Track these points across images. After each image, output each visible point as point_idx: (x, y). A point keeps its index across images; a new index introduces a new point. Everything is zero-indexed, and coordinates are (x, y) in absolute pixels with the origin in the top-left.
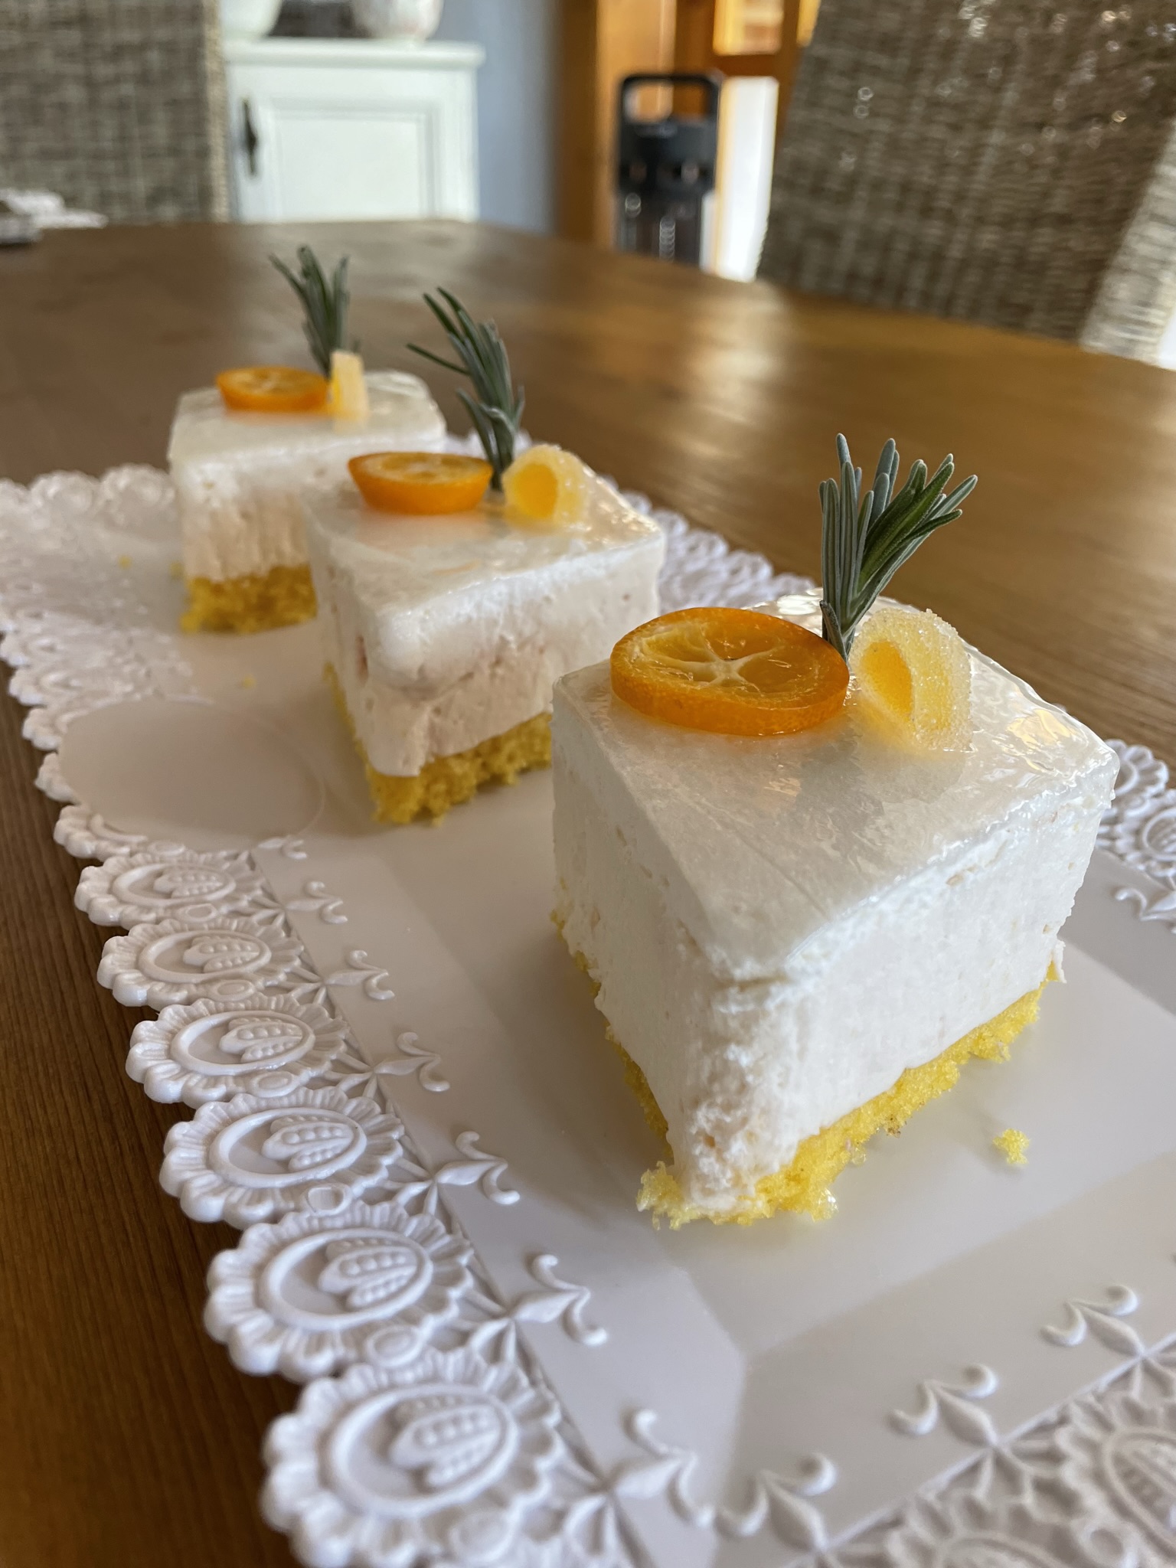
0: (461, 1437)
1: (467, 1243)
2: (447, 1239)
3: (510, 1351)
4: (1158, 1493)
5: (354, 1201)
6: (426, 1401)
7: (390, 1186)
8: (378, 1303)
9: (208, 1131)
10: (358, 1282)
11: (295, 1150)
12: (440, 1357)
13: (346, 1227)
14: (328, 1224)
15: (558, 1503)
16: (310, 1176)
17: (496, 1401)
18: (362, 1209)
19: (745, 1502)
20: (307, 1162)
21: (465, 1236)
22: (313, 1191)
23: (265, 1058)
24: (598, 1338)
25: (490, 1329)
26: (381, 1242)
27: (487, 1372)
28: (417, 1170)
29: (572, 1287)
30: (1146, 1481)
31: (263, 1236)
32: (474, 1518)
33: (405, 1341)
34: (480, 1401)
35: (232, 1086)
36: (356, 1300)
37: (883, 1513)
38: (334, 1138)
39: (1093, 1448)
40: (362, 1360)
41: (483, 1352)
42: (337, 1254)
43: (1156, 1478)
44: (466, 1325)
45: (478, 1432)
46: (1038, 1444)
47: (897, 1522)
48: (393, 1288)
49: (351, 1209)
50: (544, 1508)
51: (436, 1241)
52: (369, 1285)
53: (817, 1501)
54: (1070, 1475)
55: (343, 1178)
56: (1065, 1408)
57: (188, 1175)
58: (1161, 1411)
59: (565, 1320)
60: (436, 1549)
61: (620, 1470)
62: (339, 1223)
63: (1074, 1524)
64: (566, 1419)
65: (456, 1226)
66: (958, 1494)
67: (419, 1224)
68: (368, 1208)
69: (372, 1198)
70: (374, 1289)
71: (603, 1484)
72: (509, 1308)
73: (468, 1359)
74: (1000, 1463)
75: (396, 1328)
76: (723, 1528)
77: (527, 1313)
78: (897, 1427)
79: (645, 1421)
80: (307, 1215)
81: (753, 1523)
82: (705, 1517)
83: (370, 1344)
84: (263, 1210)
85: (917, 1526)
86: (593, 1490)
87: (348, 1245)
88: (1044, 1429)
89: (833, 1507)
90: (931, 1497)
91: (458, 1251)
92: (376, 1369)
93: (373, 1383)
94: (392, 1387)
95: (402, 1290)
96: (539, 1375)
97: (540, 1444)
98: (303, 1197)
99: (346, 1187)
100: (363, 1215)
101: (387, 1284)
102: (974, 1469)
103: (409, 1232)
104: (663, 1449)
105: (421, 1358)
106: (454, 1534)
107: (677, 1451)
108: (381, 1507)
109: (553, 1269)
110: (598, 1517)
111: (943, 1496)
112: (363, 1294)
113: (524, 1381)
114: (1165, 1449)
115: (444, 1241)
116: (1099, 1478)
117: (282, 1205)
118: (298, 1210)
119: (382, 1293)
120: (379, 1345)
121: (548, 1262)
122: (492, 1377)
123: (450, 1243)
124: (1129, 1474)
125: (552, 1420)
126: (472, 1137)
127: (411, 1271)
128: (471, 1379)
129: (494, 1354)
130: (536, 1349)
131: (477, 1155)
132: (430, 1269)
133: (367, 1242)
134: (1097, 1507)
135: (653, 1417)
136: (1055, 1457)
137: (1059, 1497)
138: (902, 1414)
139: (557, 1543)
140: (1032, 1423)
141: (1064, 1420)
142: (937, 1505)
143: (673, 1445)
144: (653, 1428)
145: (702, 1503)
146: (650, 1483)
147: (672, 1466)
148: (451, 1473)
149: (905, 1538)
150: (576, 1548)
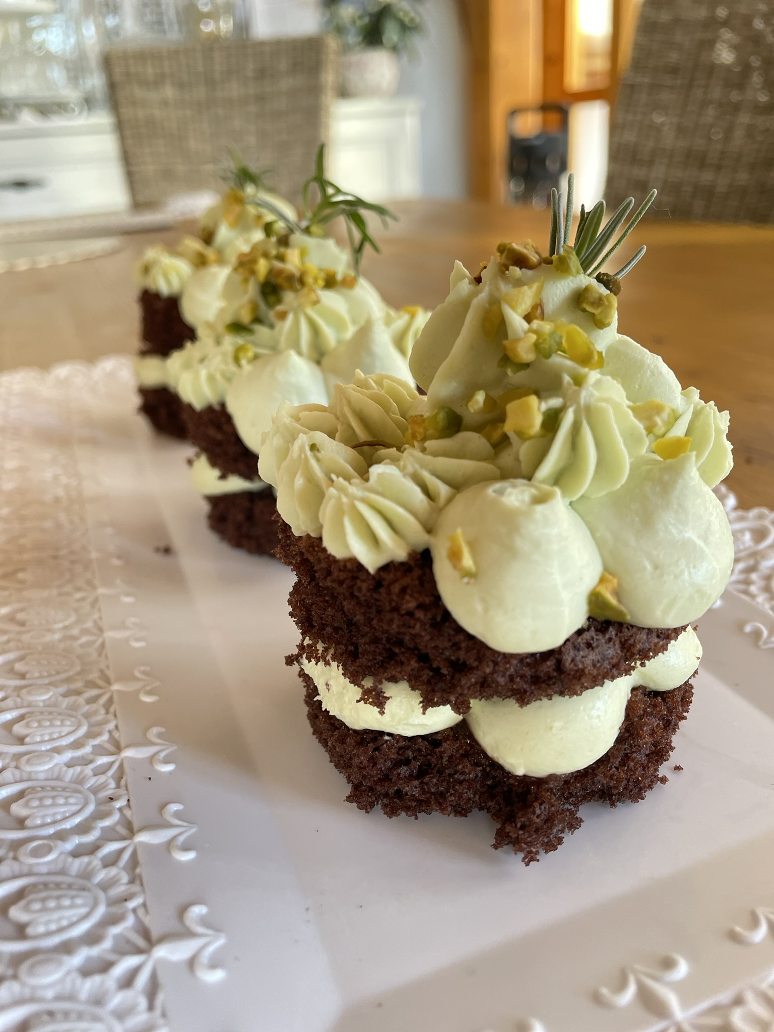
5: (62, 854)
7: (96, 843)
8: (49, 934)
10: (36, 916)
14: (34, 869)
18: (66, 861)
21: (142, 885)
23: (42, 742)
24: (216, 976)
25: (131, 962)
27: (114, 996)
28: (124, 832)
29: (210, 932)
33: (54, 967)
34: (98, 1019)
35: (8, 761)
36: (31, 930)
38: (66, 804)
40: (14, 978)
41: (118, 980)
42: (30, 894)
44: (111, 957)
49: (57, 859)
51: (116, 888)
52: (44, 920)
55: (61, 836)
59: (195, 959)
62: (44, 869)
68: (71, 860)
70: (47, 923)
73: (103, 985)
75: (50, 956)
80: (20, 862)
92: (24, 986)
93: (18, 995)
96: (157, 1003)
101: (60, 919)
103: (96, 880)
105: (62, 980)
109: (199, 917)
119: (53, 927)
126: (174, 807)
127: (83, 911)
128: (98, 1001)
129: (128, 981)
130: (162, 978)
131: (177, 822)
132: (101, 910)
133: (58, 886)
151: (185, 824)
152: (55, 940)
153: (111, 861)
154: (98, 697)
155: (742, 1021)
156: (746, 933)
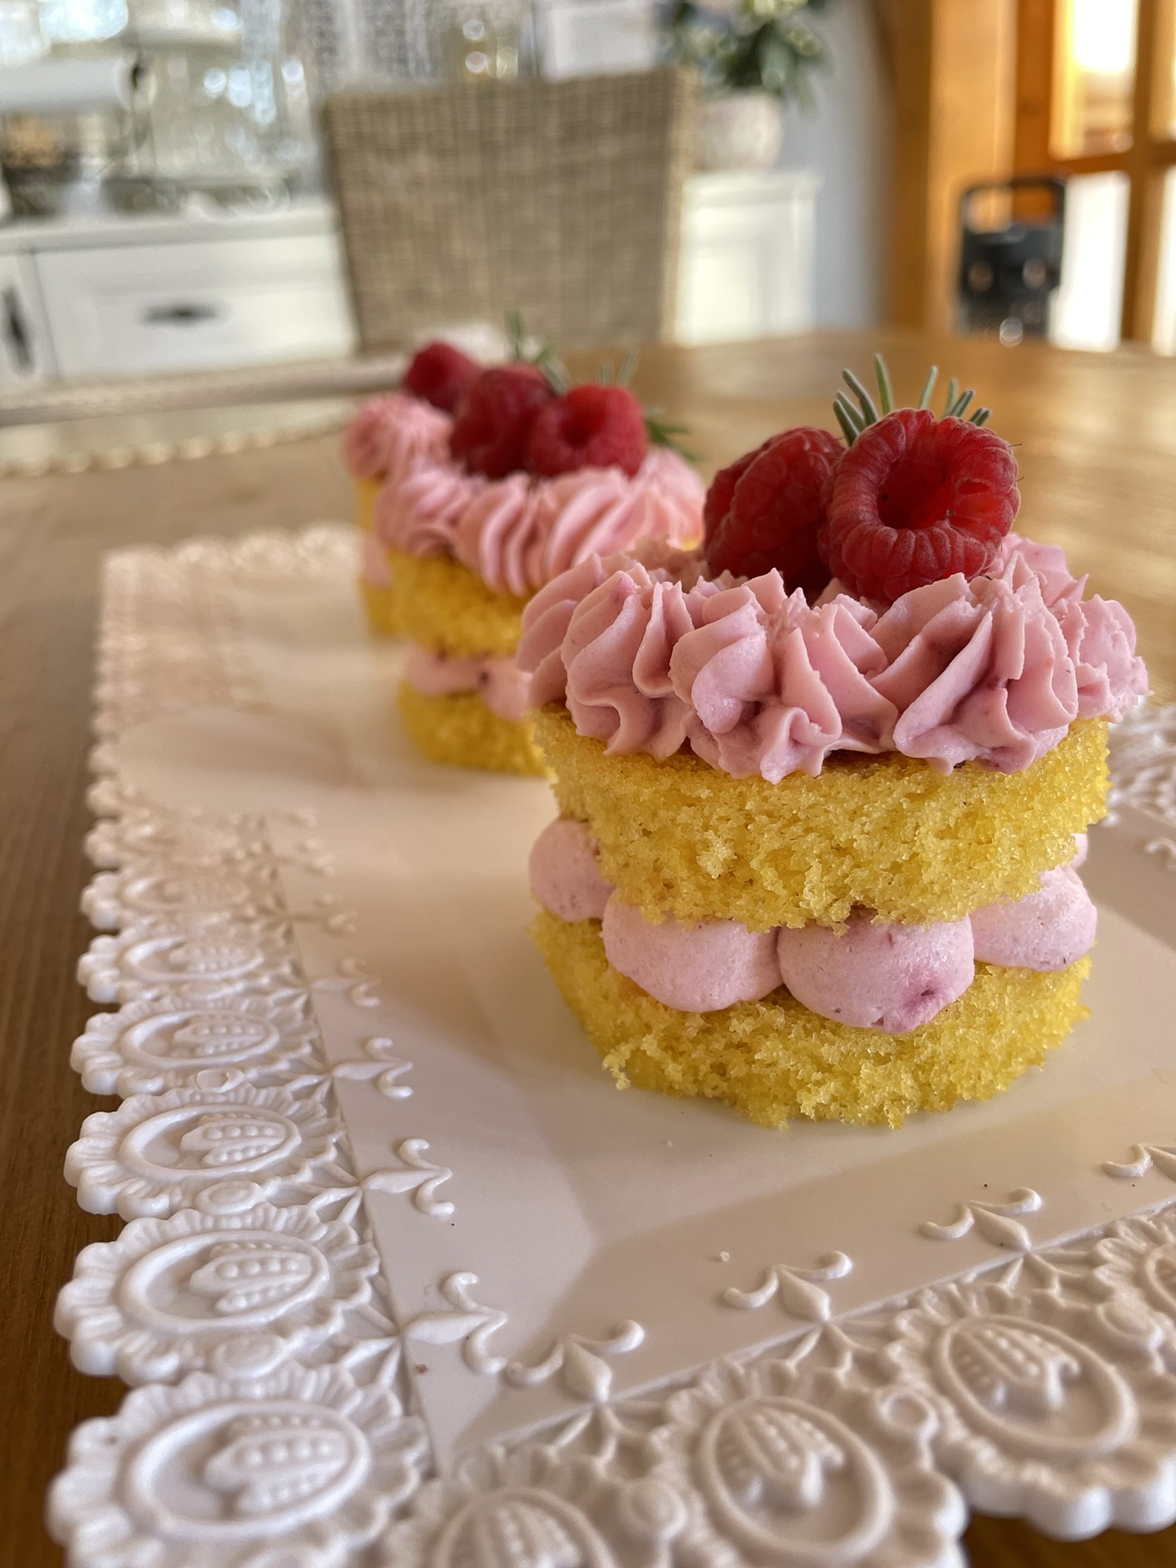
0: (265, 1274)
1: (342, 1125)
2: (325, 1121)
4: (987, 1369)
5: (241, 1085)
6: (243, 1243)
8: (234, 1164)
9: (127, 1022)
10: (218, 1144)
11: (203, 1040)
12: (274, 1210)
15: (344, 1341)
16: (209, 1061)
18: (248, 1092)
19: (540, 1358)
20: (211, 1050)
21: (343, 1120)
22: (204, 1073)
23: (208, 971)
25: (333, 1196)
26: (255, 1117)
27: (318, 1227)
28: (318, 1065)
29: (435, 1167)
30: (978, 1360)
31: (143, 1105)
32: (245, 1342)
34: (298, 1250)
35: (165, 988)
37: (683, 1375)
38: (243, 1034)
39: (935, 1332)
41: (318, 1212)
42: (204, 1124)
43: (991, 1357)
45: (284, 1271)
46: (877, 1324)
47: (692, 1383)
49: (236, 1090)
50: (328, 1342)
51: (312, 1121)
52: (228, 1149)
53: (614, 1361)
54: (895, 1352)
55: (238, 1066)
56: (920, 1292)
57: (92, 1053)
58: (1028, 1301)
60: (200, 1362)
61: (415, 1319)
63: (878, 1392)
64: (382, 1272)
65: (337, 1111)
66: (768, 1362)
68: (254, 1091)
69: (262, 1083)
70: (231, 1153)
72: (361, 1179)
73: (302, 1216)
74: (826, 1336)
76: (507, 1378)
77: (376, 1183)
78: (725, 1301)
79: (462, 1282)
80: (190, 1091)
81: (541, 1375)
82: (495, 1366)
84: (152, 1085)
85: (712, 1389)
86: (388, 1335)
88: (890, 1310)
89: (630, 1369)
90: (738, 1367)
94: (216, 1229)
95: (260, 1157)
96: (369, 1234)
97: (347, 1290)
98: (192, 1077)
99: (240, 1073)
101: (245, 1150)
102: (798, 1341)
103: (288, 1112)
104: (472, 1305)
105: (253, 1210)
106: (221, 1351)
107: (486, 1309)
108: (163, 1323)
109: (421, 1152)
110: (382, 1358)
111: (750, 1366)
112: (219, 1155)
113: (354, 1237)
114: (1016, 1334)
116: (928, 1358)
118: (184, 1086)
119: (238, 1157)
120: (214, 1196)
121: (415, 1146)
122: (321, 1233)
123: (327, 1124)
124: (962, 1351)
125: (368, 1272)
127: (273, 1143)
128: (299, 1231)
131: (385, 1057)
132: (296, 1143)
133: (240, 1115)
134: (914, 1381)
135: (474, 1280)
136: (889, 1335)
137: (876, 1371)
138: (735, 1291)
139: (326, 1372)
140: (877, 1305)
141: (913, 1304)
142: (741, 1371)
143: (485, 1305)
144: (470, 1288)
145: (493, 1354)
146: (444, 1332)
147: (474, 1322)
148: (242, 1303)
149: (693, 1398)
150: (348, 1379)
151: (396, 1060)
152: (243, 1169)
153: (304, 1095)
155: (1111, 1251)
156: (1121, 1166)
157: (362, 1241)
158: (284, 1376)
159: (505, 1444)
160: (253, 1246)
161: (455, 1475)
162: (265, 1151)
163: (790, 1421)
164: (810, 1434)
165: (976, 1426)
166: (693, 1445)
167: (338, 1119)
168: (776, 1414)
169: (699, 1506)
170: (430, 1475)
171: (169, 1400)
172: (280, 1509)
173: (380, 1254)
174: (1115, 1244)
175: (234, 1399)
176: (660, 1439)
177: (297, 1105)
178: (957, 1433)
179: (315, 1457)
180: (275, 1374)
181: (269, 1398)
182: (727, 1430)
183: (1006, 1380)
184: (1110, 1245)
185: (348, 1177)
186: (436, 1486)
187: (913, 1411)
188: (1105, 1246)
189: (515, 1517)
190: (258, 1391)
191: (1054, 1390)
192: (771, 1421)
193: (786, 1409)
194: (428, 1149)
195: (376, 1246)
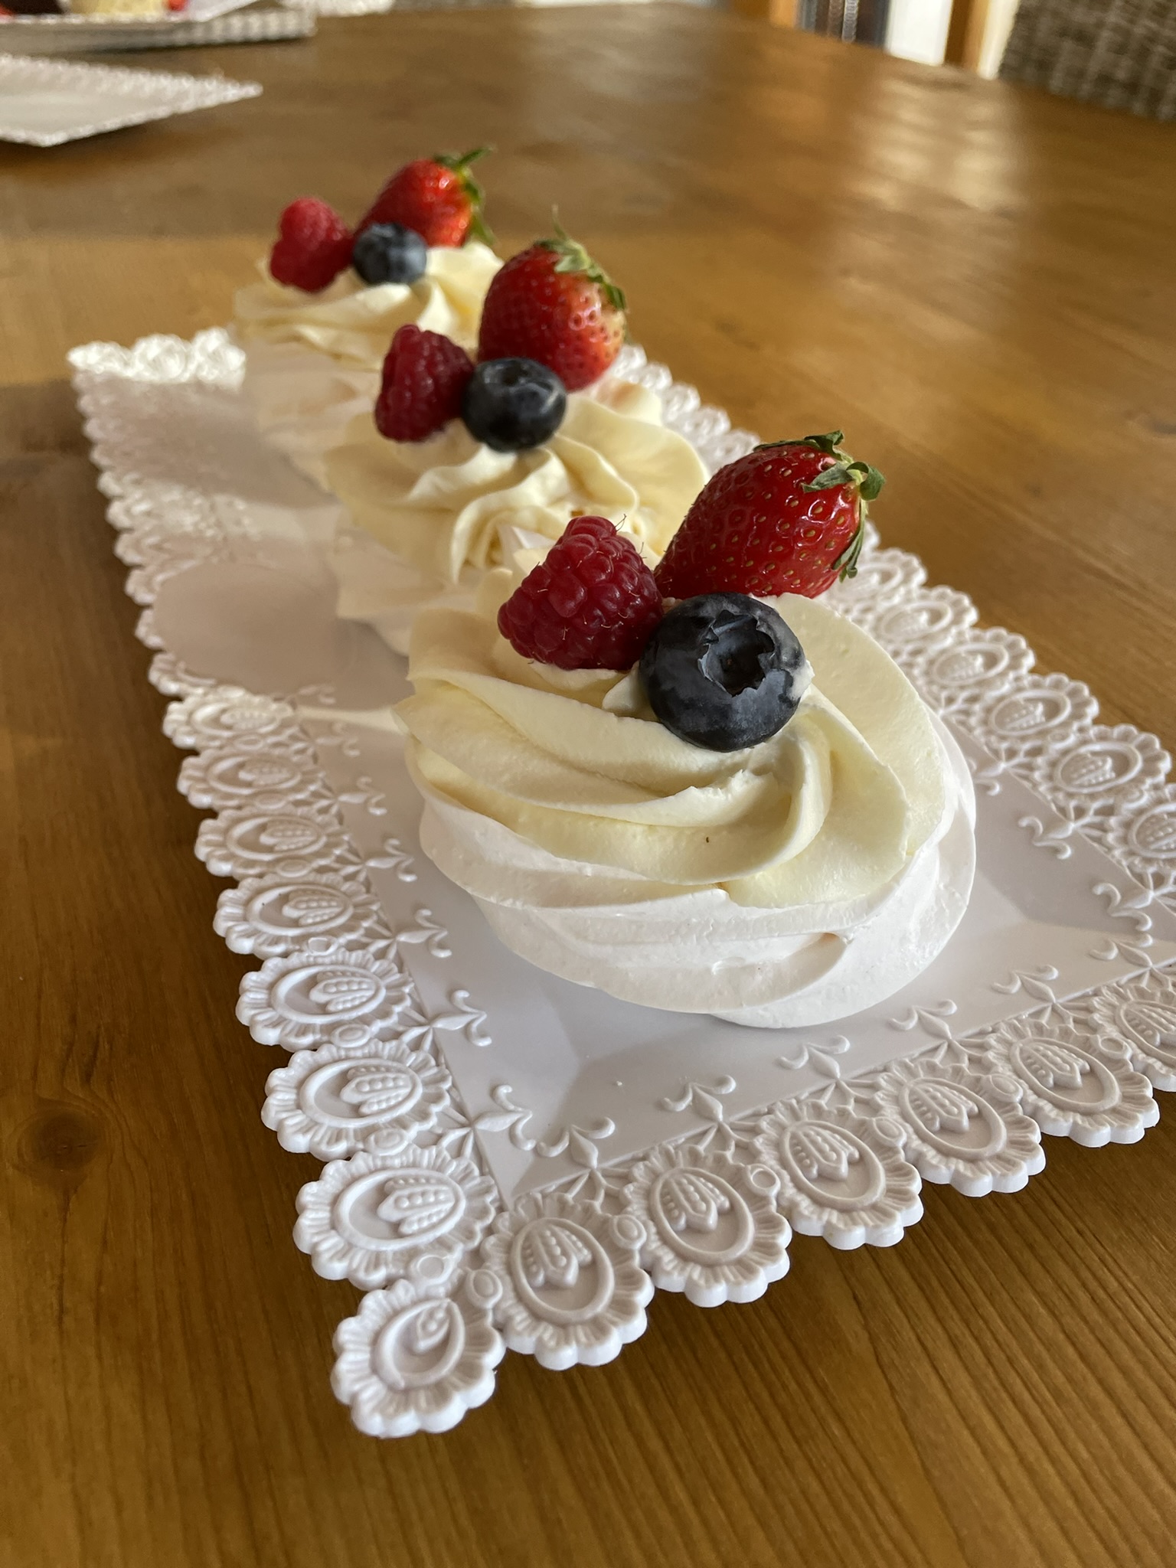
0: (386, 1089)
1: (411, 979)
2: (398, 976)
3: (427, 1044)
4: (809, 1155)
5: (339, 948)
6: (367, 1068)
7: (365, 940)
8: (346, 1010)
9: (246, 896)
10: (334, 997)
11: (301, 913)
12: (380, 1044)
13: (332, 964)
14: (320, 960)
15: (439, 1131)
16: (313, 929)
17: (412, 1073)
18: (343, 953)
19: (555, 1141)
20: (310, 921)
22: (312, 939)
24: (485, 1043)
25: (416, 1032)
26: (353, 974)
27: (409, 1055)
28: (385, 932)
29: (475, 1011)
30: (804, 1149)
31: (276, 965)
32: (385, 1132)
33: (360, 1033)
34: (402, 1071)
35: (264, 868)
36: (331, 1008)
37: (639, 1153)
38: (330, 906)
39: (781, 1128)
40: (330, 1042)
41: (409, 1044)
42: (322, 981)
43: (812, 1148)
44: (401, 1029)
45: (397, 1087)
46: (749, 1123)
47: (644, 1158)
48: (357, 1002)
49: (336, 953)
50: (430, 1131)
51: (390, 977)
52: (342, 999)
53: (599, 1143)
54: (759, 1142)
55: (334, 933)
56: (774, 1104)
58: (835, 1112)
59: (466, 1030)
60: (360, 1146)
61: (480, 1116)
62: (327, 960)
63: (749, 1167)
64: (454, 1085)
65: (406, 969)
66: (687, 1146)
67: (380, 966)
68: (347, 953)
69: (351, 947)
70: (344, 1002)
71: (470, 1123)
72: (430, 1020)
73: (399, 1047)
74: (720, 1130)
75: (354, 1026)
76: (536, 1151)
77: (442, 1024)
78: (661, 1106)
79: (504, 1092)
80: (306, 954)
81: (557, 1151)
82: (529, 1146)
83: (338, 1032)
84: (280, 949)
85: (657, 1162)
86: (463, 1126)
87: (330, 974)
88: (757, 1115)
89: (607, 1149)
90: (671, 1148)
91: (405, 983)
92: (339, 1048)
93: (336, 1055)
94: (347, 1058)
95: (362, 1004)
96: (442, 1060)
97: (435, 1098)
98: (305, 943)
99: (335, 939)
100: (344, 957)
101: (353, 999)
102: (704, 1133)
103: (373, 969)
104: (511, 1106)
105: (367, 1044)
106: (372, 1138)
107: (520, 1109)
108: (330, 1122)
109: (465, 999)
110: (464, 1138)
111: (678, 1148)
112: (337, 1003)
113: (433, 1062)
114: (826, 1133)
115: (396, 977)
116: (778, 1145)
117: (291, 947)
118: (301, 951)
119: (349, 1005)
120: (341, 1034)
121: (462, 995)
122: (412, 1059)
123: (400, 978)
124: (796, 1142)
125: (447, 1085)
126: (426, 913)
127: (369, 993)
128: (398, 1058)
129: (416, 1046)
130: (443, 1045)
131: (427, 924)
132: (383, 993)
133: (344, 974)
134: (769, 1160)
135: (510, 1090)
136: (755, 1131)
137: (748, 1152)
138: (667, 1100)
139: (434, 1150)
140: (749, 1112)
141: (770, 1112)
142: (673, 1151)
143: (520, 1106)
144: (508, 1095)
145: (528, 1138)
146: (498, 1125)
147: (515, 1117)
148: (375, 1108)
149: (646, 1166)
150: (446, 1154)
151: (436, 926)
152: (354, 1014)
153: (381, 955)
154: (329, 807)
155: (885, 1080)
156: (900, 1023)
157: (438, 1065)
158: (411, 1151)
159: (541, 1192)
160: (373, 1069)
161: (516, 1209)
162: (364, 1000)
163: (700, 1183)
164: (712, 1191)
165: (800, 1187)
166: (648, 1194)
167: (407, 973)
168: (693, 1178)
169: (653, 1230)
170: (501, 1209)
171: (349, 1170)
172: (423, 1231)
173: (451, 1073)
174: (888, 1076)
175: (384, 1168)
176: (629, 1190)
177: (378, 964)
178: (791, 1191)
179: (437, 1202)
180: (405, 1151)
181: (402, 1167)
182: (666, 1185)
183: (818, 1161)
184: (886, 1077)
185: (421, 1019)
186: (506, 1215)
187: (768, 1179)
188: (883, 1078)
189: (554, 1234)
190: (397, 1162)
191: (844, 1169)
192: (691, 1183)
193: (699, 1175)
194: (469, 997)
195: (447, 1068)
